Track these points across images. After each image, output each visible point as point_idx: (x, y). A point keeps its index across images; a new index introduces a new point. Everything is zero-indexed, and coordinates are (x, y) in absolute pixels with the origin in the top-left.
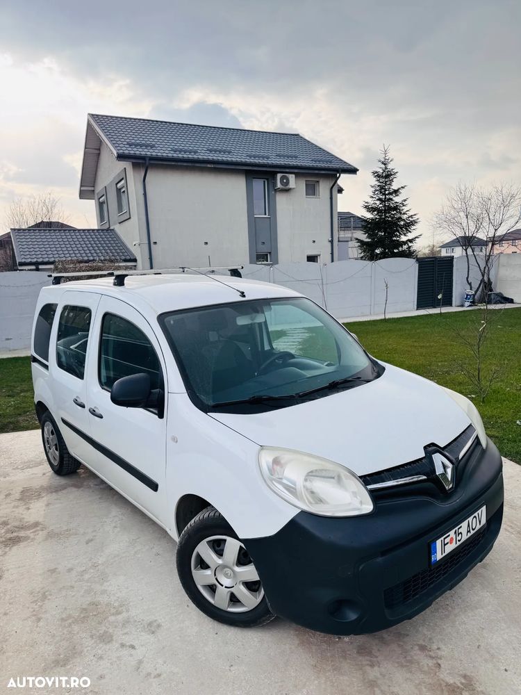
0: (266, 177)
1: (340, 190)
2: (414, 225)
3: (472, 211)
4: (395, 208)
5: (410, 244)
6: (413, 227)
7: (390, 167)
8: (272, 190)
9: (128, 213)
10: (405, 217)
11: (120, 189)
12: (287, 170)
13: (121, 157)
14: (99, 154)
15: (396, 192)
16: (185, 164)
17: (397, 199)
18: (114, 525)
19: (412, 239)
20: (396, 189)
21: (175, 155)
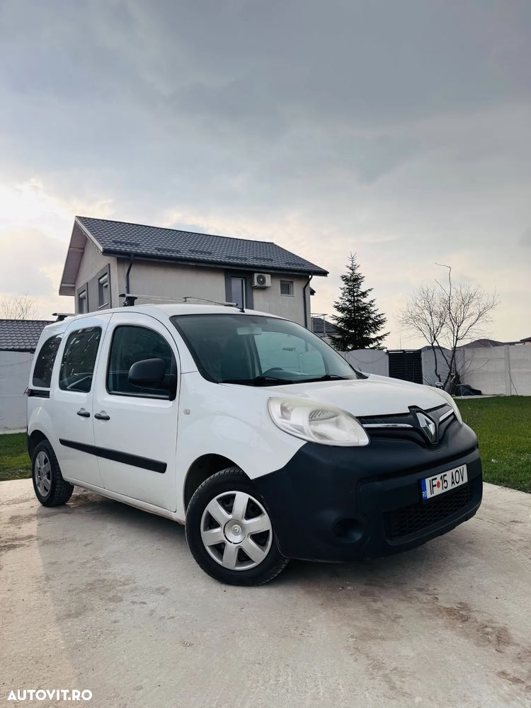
0: (244, 276)
1: (312, 292)
2: (381, 324)
3: (436, 308)
4: (364, 308)
5: (380, 342)
6: (382, 326)
7: (357, 272)
8: (250, 288)
9: (110, 305)
10: (373, 316)
11: (103, 284)
12: (264, 271)
13: (107, 252)
14: (83, 253)
15: (364, 294)
16: (168, 261)
17: (365, 300)
18: (111, 534)
19: (382, 337)
20: (364, 291)
21: (159, 253)
